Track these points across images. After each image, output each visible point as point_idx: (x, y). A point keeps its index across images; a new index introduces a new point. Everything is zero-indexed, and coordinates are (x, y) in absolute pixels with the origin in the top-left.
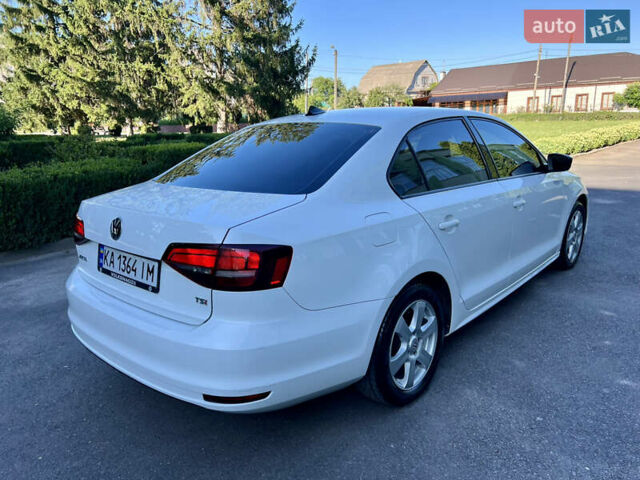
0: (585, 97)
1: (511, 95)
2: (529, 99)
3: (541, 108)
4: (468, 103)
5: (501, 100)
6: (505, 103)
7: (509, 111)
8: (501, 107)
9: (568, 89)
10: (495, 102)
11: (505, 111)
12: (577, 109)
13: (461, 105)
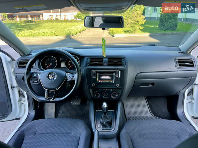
0: (66, 16)
1: (44, 14)
2: (50, 16)
3: (54, 18)
4: (29, 16)
5: (41, 16)
6: (43, 17)
7: (44, 20)
8: (41, 18)
9: (61, 13)
10: (39, 16)
11: (43, 19)
12: (65, 19)
13: (27, 17)
